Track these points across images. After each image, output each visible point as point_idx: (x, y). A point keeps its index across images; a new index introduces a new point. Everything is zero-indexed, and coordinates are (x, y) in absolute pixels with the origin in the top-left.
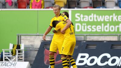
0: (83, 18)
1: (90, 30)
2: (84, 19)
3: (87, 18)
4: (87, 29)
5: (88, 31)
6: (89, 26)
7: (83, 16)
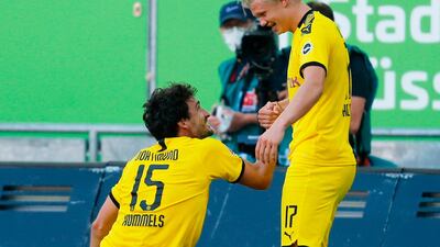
0: (373, 21)
1: (421, 101)
2: (381, 27)
3: (399, 24)
4: (401, 95)
5: (406, 105)
6: (409, 78)
7: (370, 10)
